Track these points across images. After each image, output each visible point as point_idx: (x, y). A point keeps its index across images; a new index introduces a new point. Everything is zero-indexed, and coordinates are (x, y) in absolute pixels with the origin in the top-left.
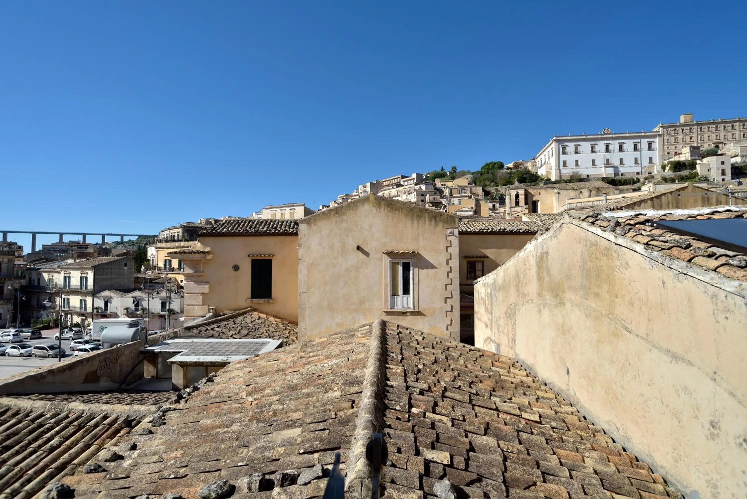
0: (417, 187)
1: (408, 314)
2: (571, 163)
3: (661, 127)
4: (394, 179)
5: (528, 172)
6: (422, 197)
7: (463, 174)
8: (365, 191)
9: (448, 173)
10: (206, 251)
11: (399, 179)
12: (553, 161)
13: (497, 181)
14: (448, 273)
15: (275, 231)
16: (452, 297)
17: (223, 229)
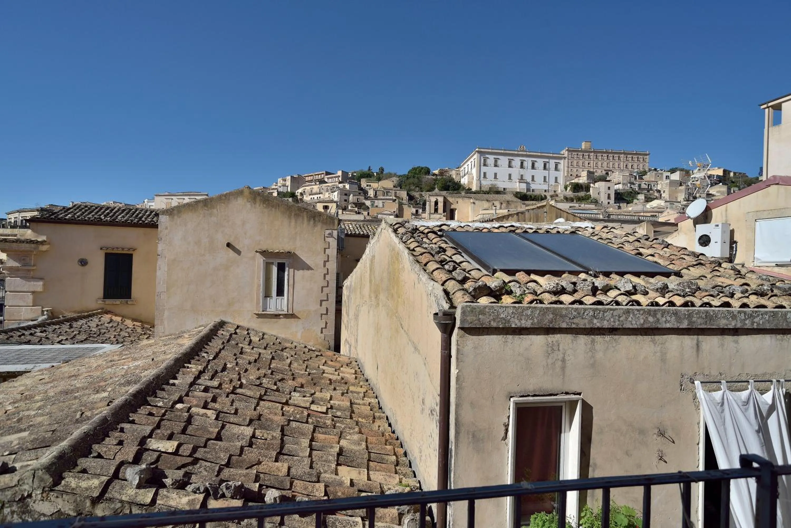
0: (341, 186)
1: (281, 316)
2: (490, 176)
3: (567, 150)
4: (318, 175)
5: (451, 180)
6: (346, 196)
7: (389, 176)
8: (284, 185)
9: (375, 174)
10: (39, 240)
11: (322, 175)
12: (474, 171)
13: (422, 186)
14: (325, 275)
15: (138, 221)
16: (327, 300)
17: (67, 215)
